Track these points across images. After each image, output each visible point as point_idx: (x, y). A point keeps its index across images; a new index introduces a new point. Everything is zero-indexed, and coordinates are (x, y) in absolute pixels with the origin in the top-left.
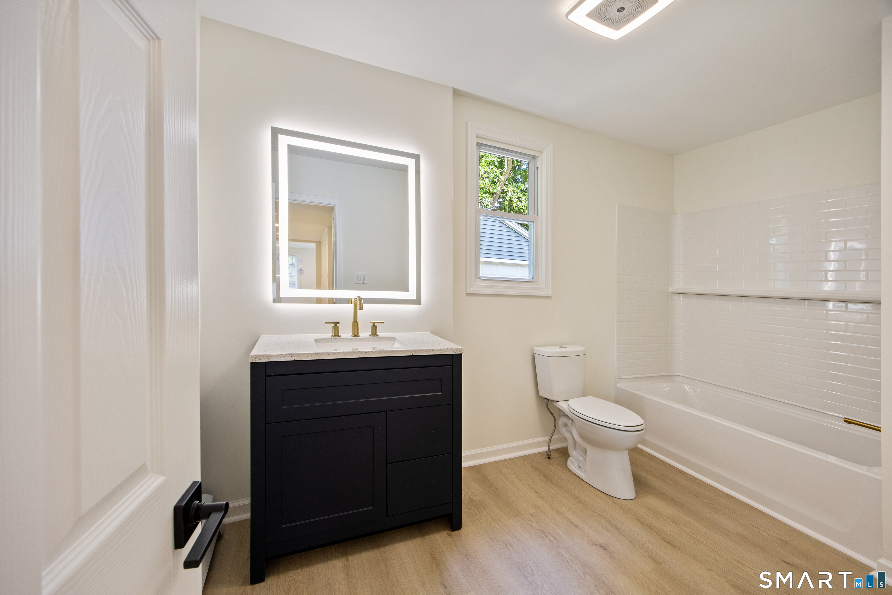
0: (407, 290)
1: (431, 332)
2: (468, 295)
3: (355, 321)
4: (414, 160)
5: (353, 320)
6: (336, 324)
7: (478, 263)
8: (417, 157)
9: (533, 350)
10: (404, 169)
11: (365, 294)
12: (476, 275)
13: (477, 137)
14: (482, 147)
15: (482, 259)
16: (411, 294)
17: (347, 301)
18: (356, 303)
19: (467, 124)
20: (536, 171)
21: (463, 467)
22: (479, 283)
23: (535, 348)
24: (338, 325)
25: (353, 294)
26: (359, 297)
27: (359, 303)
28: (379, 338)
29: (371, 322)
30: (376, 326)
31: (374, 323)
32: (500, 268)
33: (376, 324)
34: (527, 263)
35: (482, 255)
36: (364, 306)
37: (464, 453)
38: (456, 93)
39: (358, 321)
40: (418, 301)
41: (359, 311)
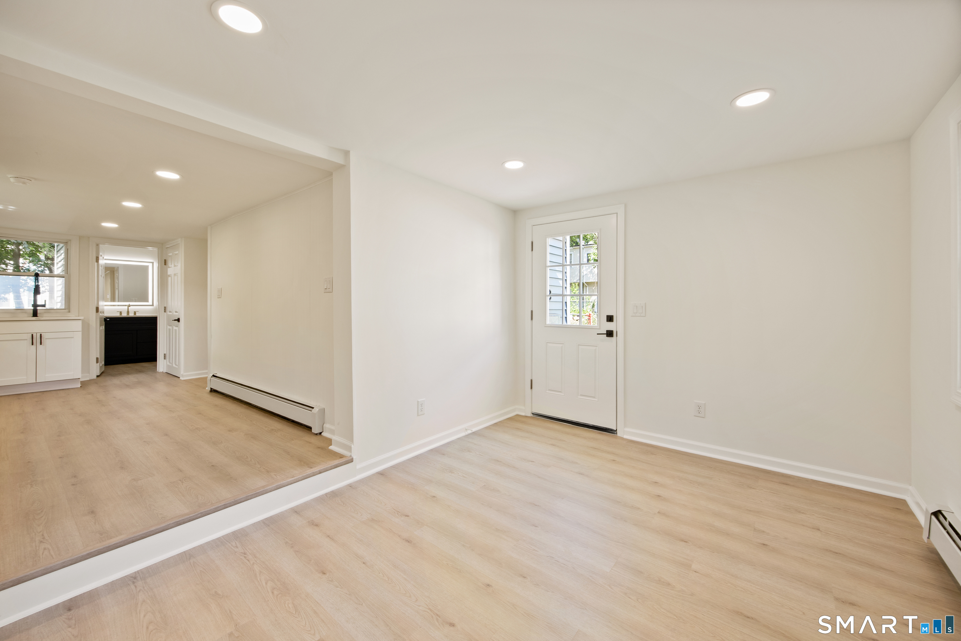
5: (127, 311)
6: (121, 312)
17: (126, 305)
25: (127, 303)
27: (129, 306)
31: (135, 312)
40: (153, 305)
41: (129, 307)
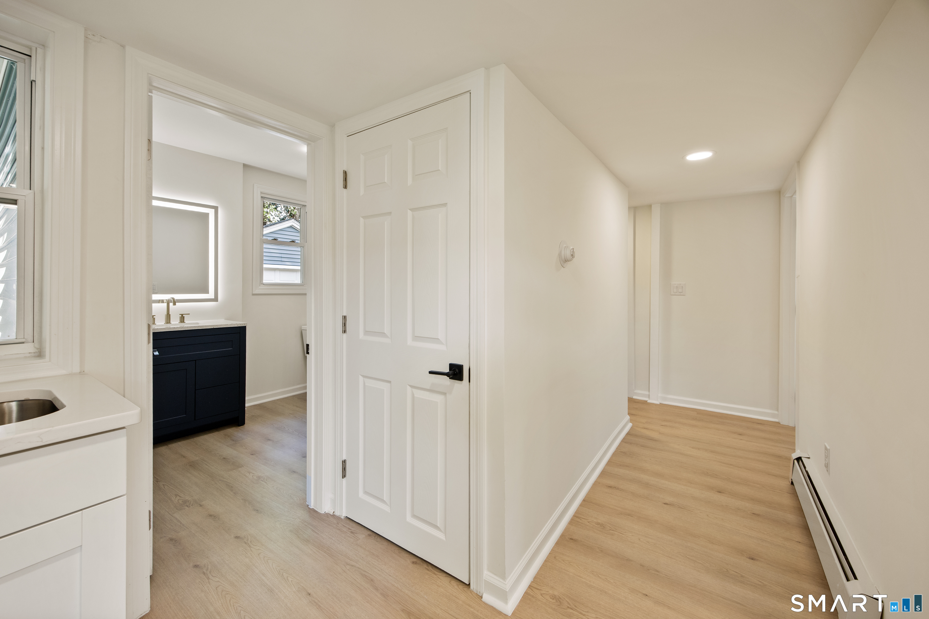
0: (208, 292)
1: (225, 319)
2: (253, 295)
3: (167, 314)
4: (214, 210)
7: (261, 270)
8: (216, 208)
9: (301, 328)
10: (207, 215)
11: (177, 297)
12: (260, 282)
13: (261, 193)
14: (265, 199)
15: (265, 266)
16: (211, 295)
18: (168, 302)
19: (254, 185)
20: (305, 214)
21: (246, 406)
22: (262, 287)
23: (302, 326)
24: (154, 317)
26: (173, 298)
28: (187, 324)
29: (180, 314)
30: (184, 317)
32: (278, 273)
33: (184, 315)
34: (299, 268)
35: (264, 262)
36: (177, 304)
37: (247, 398)
38: (245, 166)
39: (170, 314)
